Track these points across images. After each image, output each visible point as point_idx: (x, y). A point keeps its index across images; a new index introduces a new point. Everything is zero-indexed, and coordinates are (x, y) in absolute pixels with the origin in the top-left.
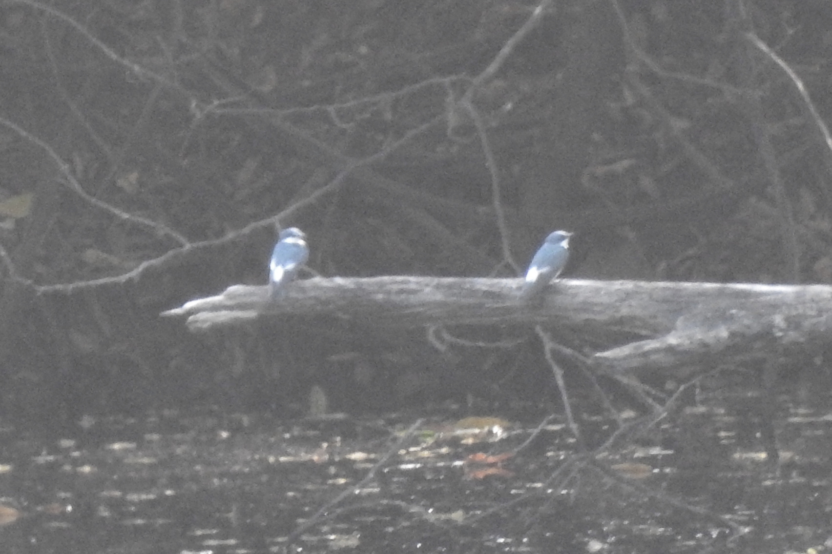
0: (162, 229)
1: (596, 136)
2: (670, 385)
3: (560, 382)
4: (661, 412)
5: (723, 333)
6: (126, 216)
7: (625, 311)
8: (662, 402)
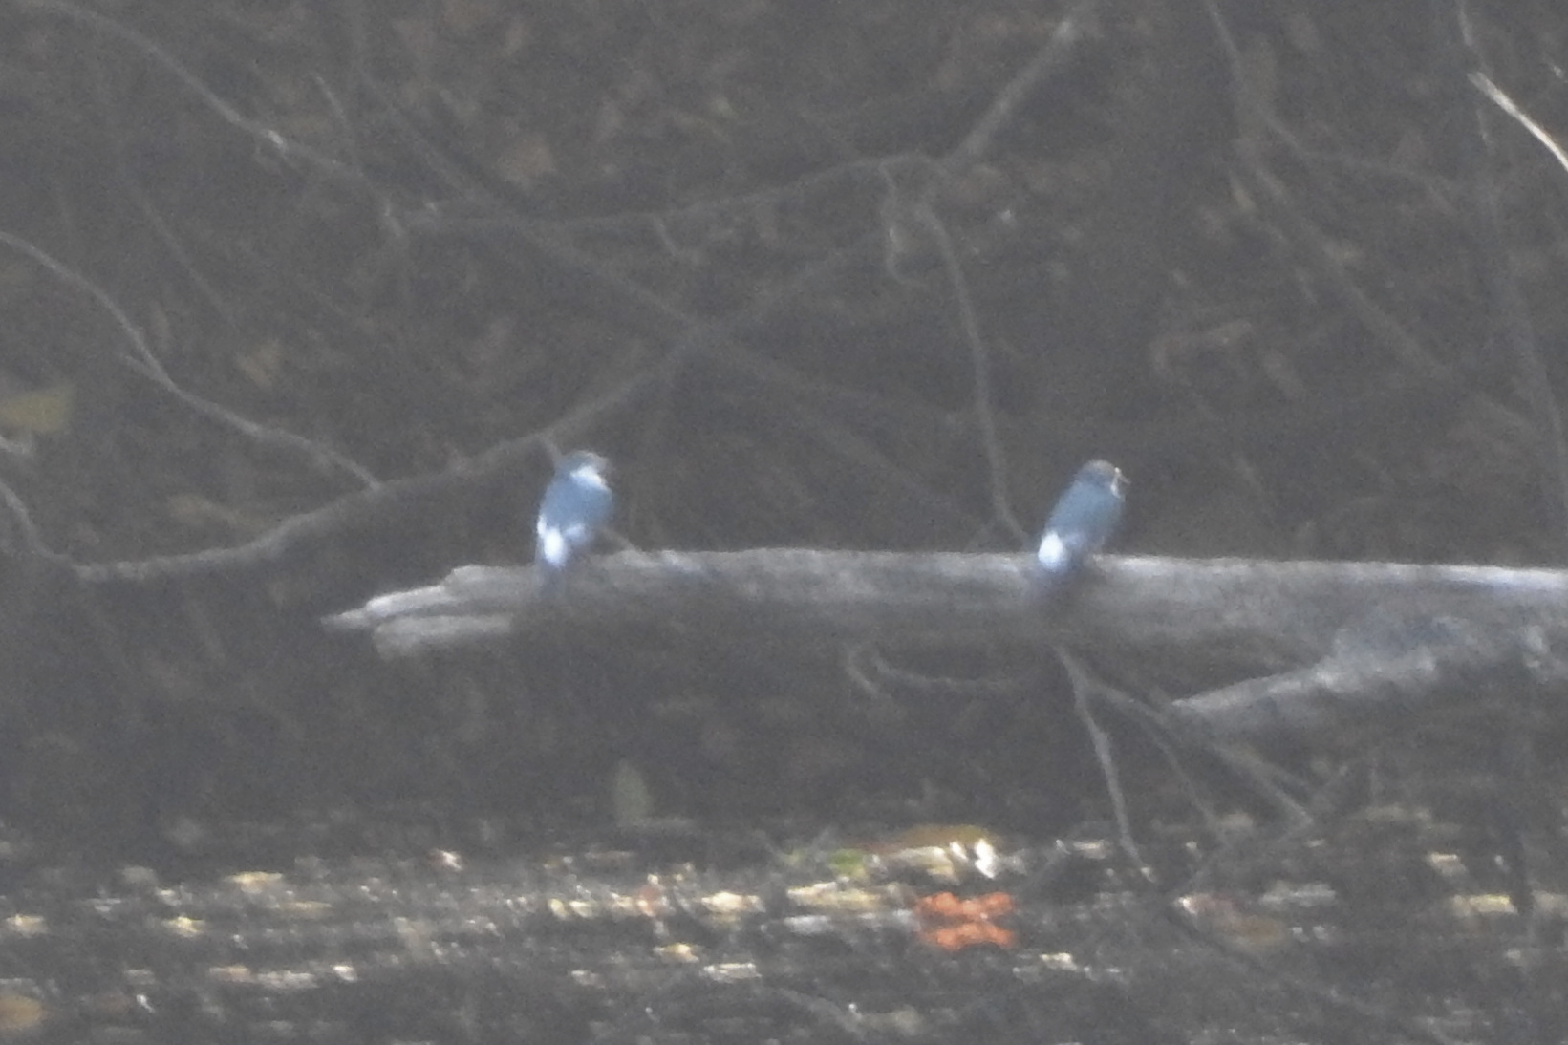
0: (324, 455)
1: (1179, 278)
2: (1320, 765)
3: (1105, 758)
4: (1302, 817)
5: (1426, 663)
6: (252, 428)
7: (1232, 618)
8: (1301, 797)
